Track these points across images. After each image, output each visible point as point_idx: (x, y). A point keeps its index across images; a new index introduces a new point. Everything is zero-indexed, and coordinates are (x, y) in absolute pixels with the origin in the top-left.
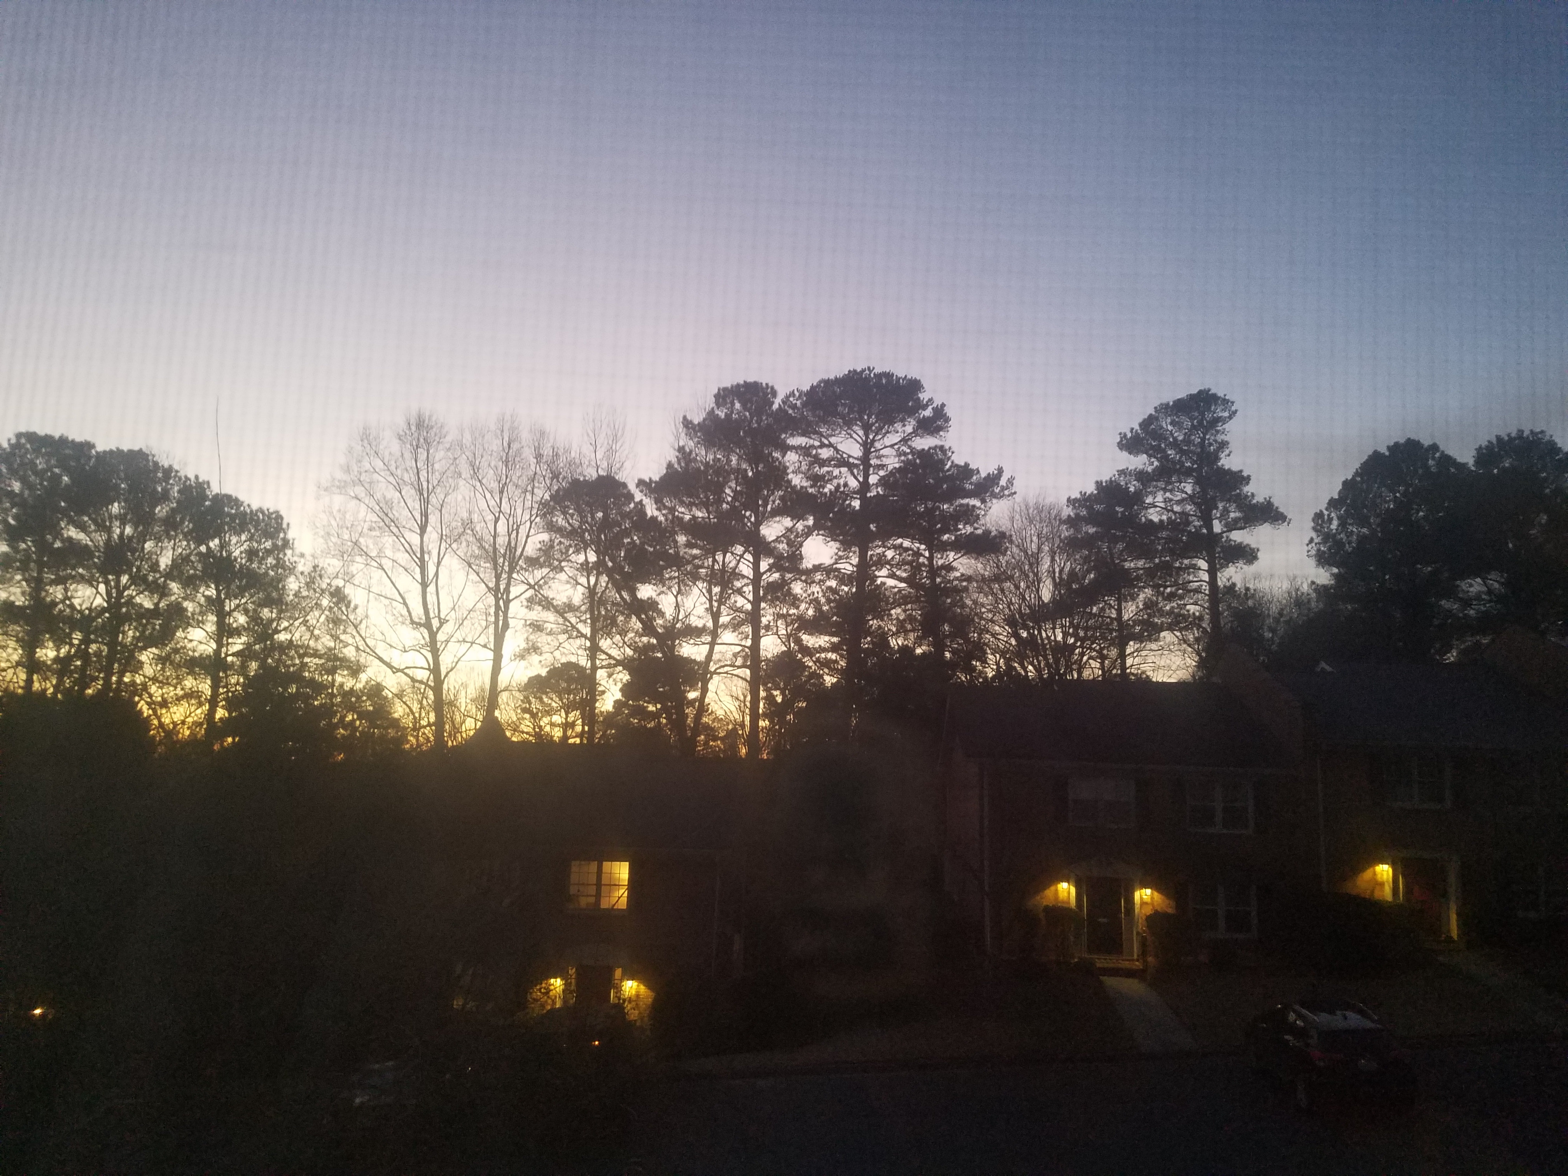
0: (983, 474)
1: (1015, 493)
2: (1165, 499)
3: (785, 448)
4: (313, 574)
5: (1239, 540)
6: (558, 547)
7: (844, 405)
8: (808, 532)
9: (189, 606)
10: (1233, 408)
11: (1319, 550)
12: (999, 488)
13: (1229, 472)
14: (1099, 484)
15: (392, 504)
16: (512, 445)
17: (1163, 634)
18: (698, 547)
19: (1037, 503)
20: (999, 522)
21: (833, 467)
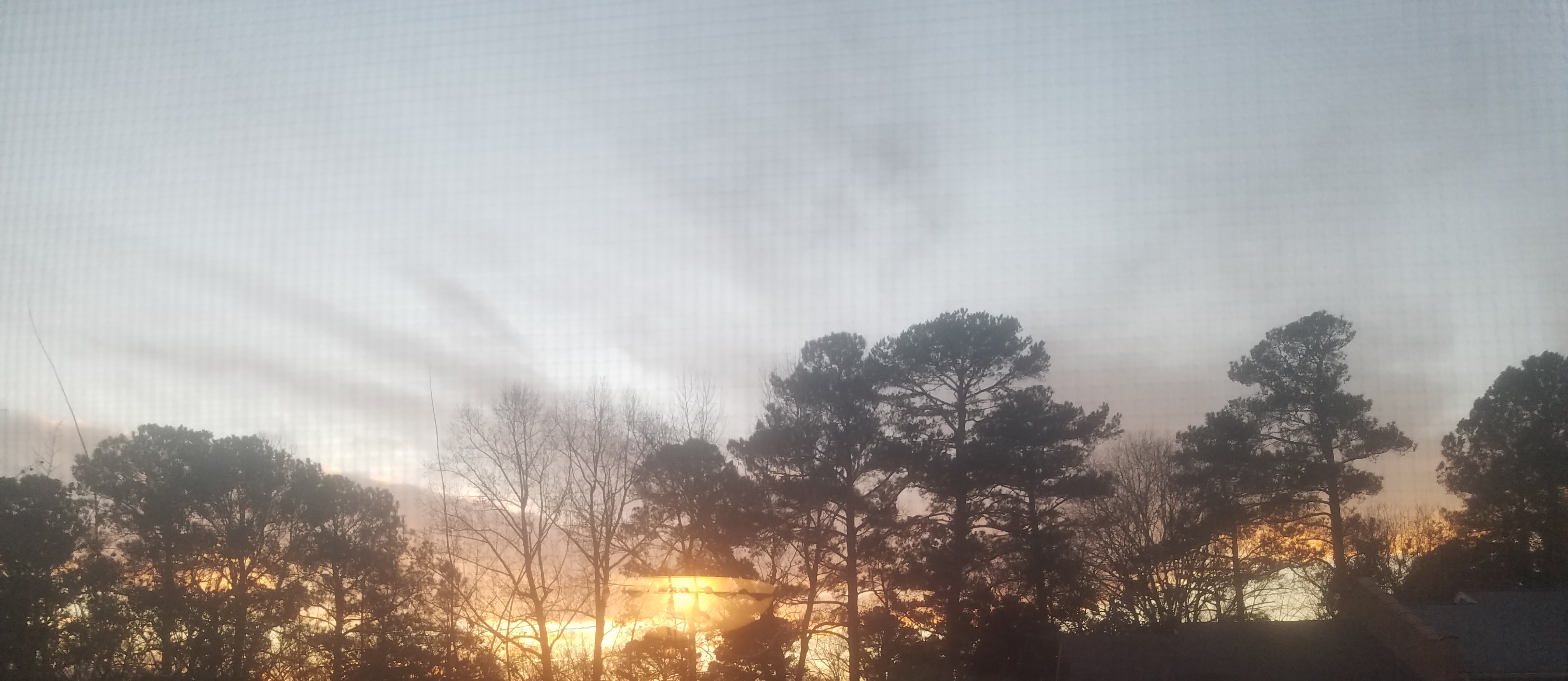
0: (1087, 413)
1: (1123, 431)
2: (1281, 429)
3: (877, 399)
4: (424, 550)
5: (1361, 470)
6: (652, 513)
7: (937, 351)
8: (902, 484)
9: (309, 586)
10: (1351, 330)
11: (1450, 475)
12: (1104, 427)
13: (1349, 397)
14: (1210, 416)
15: (493, 478)
16: (603, 415)
17: (1281, 572)
18: (792, 506)
19: (1144, 440)
20: (1104, 463)
21: (927, 416)
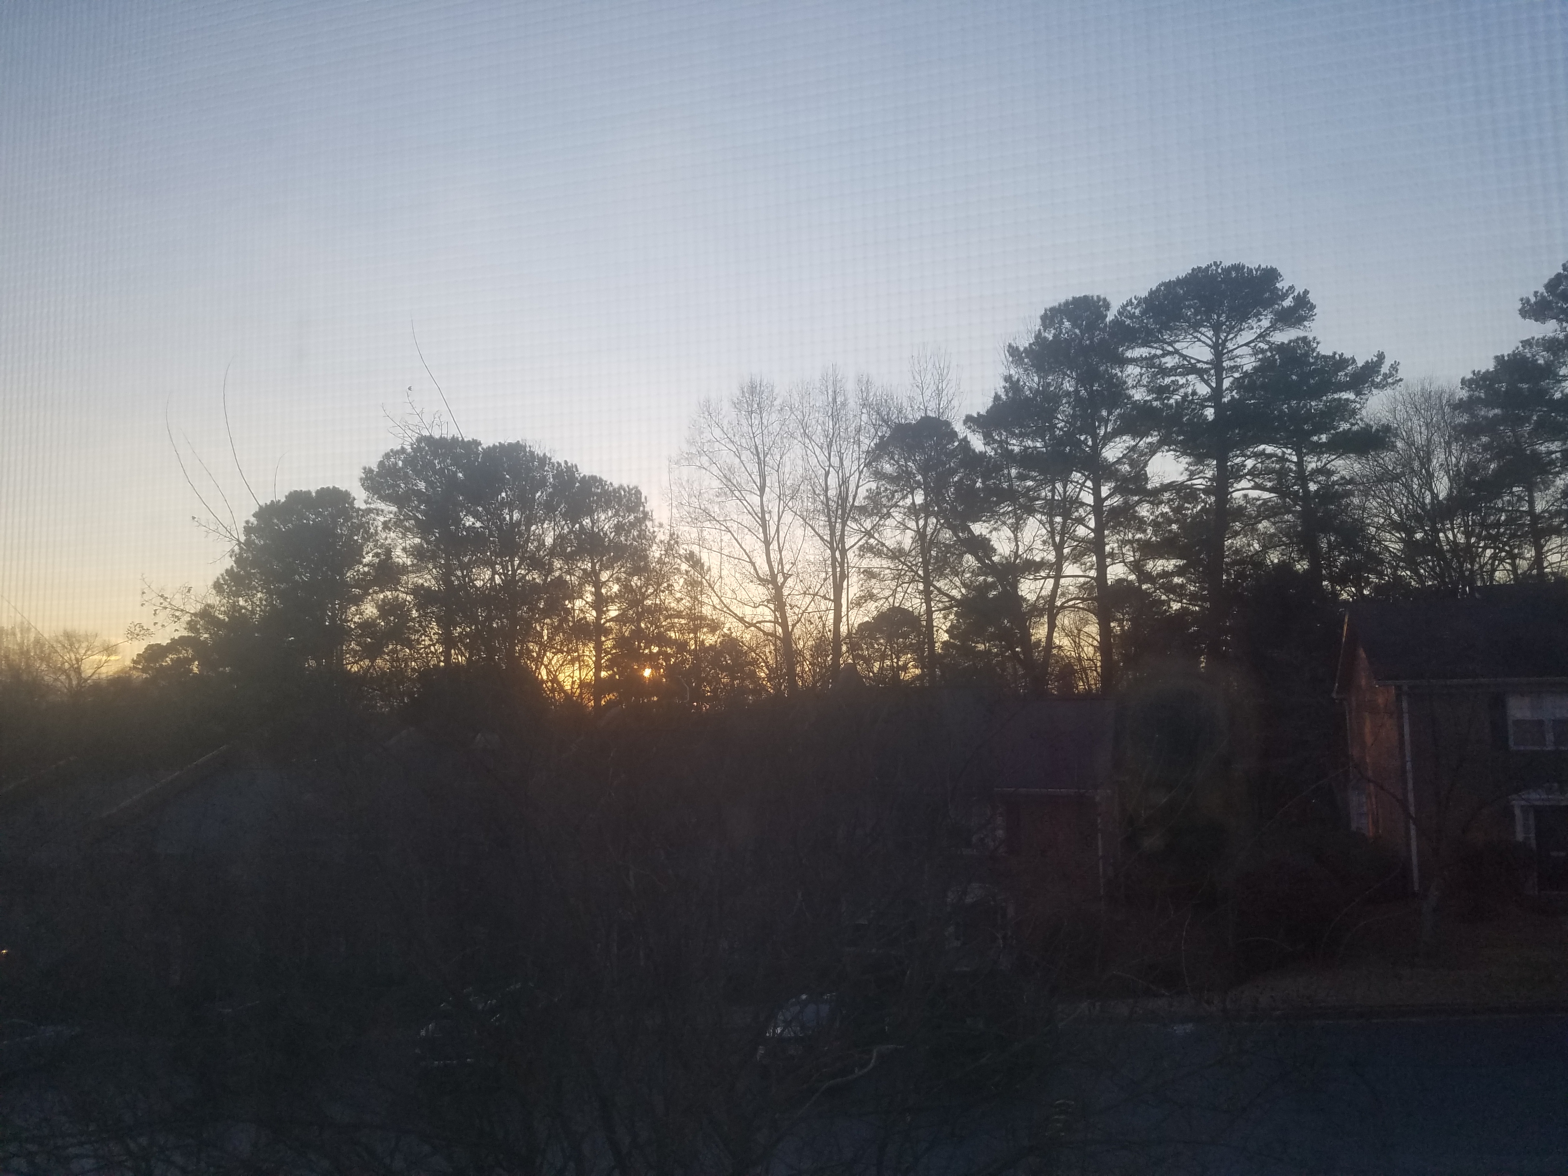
0: (1360, 364)
1: (1401, 380)
3: (1124, 362)
4: (671, 542)
6: (885, 494)
7: (1189, 307)
8: (1153, 450)
9: (570, 579)
12: (1380, 377)
14: (1499, 359)
15: (733, 469)
16: (836, 399)
18: (1033, 479)
19: (1423, 389)
20: (1379, 415)
21: (1179, 376)
